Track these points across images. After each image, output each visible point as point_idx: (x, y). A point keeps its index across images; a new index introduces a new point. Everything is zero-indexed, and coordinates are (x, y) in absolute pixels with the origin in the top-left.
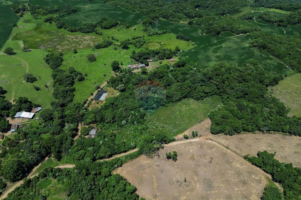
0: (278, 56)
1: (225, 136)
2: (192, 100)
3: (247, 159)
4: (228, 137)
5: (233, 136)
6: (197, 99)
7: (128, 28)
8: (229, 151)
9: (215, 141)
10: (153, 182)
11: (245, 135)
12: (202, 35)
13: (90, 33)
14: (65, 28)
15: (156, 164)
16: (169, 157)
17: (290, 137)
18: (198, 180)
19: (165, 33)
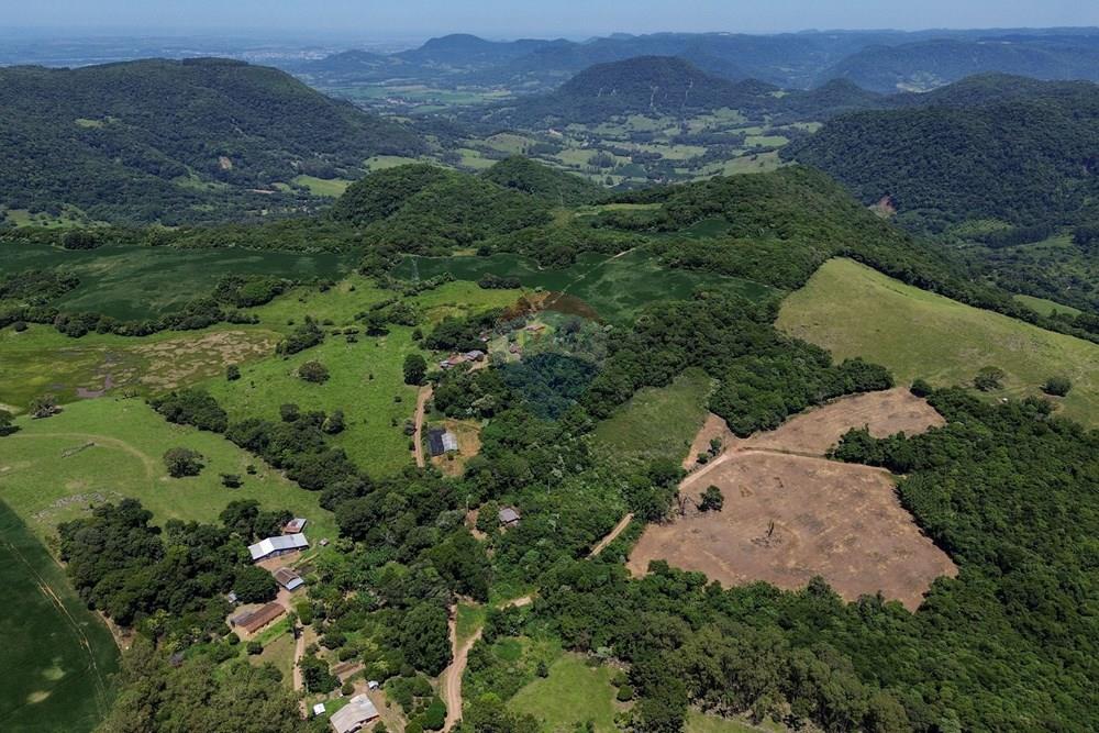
0: (736, 272)
1: (765, 435)
2: (652, 391)
3: (833, 457)
4: (772, 433)
5: (779, 429)
6: (661, 384)
7: (328, 289)
8: (794, 456)
9: (758, 449)
10: (716, 564)
11: (795, 421)
12: (537, 269)
13: (213, 327)
14: (107, 329)
15: (689, 530)
16: (703, 508)
17: (864, 397)
18: (787, 525)
19: (442, 283)
